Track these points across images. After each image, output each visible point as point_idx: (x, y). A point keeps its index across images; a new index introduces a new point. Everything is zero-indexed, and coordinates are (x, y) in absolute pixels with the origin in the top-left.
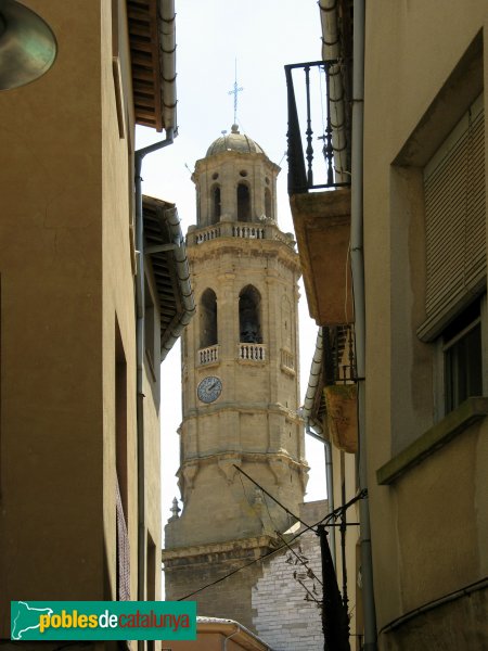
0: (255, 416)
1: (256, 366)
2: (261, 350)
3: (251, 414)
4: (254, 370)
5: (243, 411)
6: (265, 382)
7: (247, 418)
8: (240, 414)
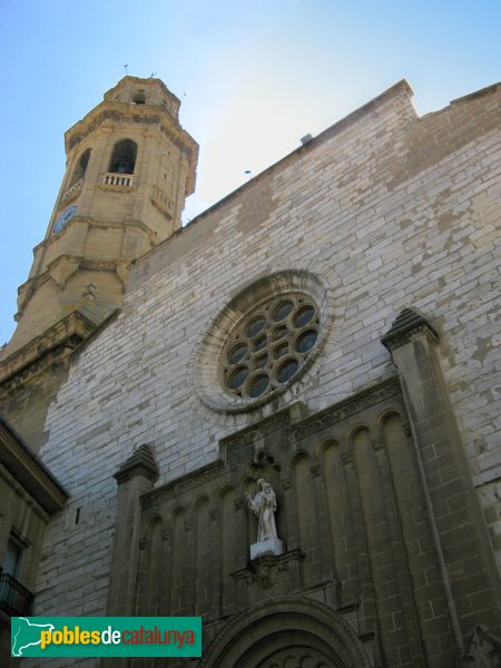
0: (109, 230)
1: (120, 192)
2: (129, 180)
3: (104, 228)
4: (118, 195)
5: (93, 224)
6: (128, 205)
7: (100, 231)
8: (90, 227)
